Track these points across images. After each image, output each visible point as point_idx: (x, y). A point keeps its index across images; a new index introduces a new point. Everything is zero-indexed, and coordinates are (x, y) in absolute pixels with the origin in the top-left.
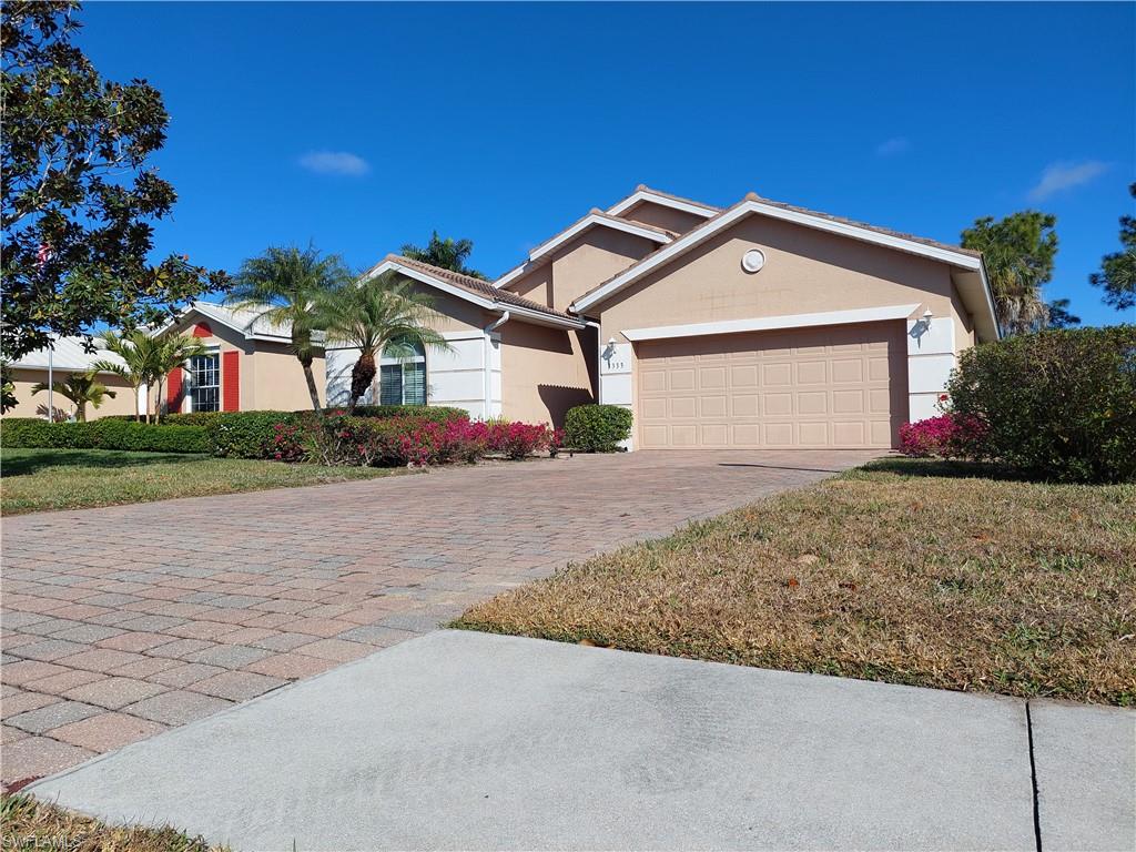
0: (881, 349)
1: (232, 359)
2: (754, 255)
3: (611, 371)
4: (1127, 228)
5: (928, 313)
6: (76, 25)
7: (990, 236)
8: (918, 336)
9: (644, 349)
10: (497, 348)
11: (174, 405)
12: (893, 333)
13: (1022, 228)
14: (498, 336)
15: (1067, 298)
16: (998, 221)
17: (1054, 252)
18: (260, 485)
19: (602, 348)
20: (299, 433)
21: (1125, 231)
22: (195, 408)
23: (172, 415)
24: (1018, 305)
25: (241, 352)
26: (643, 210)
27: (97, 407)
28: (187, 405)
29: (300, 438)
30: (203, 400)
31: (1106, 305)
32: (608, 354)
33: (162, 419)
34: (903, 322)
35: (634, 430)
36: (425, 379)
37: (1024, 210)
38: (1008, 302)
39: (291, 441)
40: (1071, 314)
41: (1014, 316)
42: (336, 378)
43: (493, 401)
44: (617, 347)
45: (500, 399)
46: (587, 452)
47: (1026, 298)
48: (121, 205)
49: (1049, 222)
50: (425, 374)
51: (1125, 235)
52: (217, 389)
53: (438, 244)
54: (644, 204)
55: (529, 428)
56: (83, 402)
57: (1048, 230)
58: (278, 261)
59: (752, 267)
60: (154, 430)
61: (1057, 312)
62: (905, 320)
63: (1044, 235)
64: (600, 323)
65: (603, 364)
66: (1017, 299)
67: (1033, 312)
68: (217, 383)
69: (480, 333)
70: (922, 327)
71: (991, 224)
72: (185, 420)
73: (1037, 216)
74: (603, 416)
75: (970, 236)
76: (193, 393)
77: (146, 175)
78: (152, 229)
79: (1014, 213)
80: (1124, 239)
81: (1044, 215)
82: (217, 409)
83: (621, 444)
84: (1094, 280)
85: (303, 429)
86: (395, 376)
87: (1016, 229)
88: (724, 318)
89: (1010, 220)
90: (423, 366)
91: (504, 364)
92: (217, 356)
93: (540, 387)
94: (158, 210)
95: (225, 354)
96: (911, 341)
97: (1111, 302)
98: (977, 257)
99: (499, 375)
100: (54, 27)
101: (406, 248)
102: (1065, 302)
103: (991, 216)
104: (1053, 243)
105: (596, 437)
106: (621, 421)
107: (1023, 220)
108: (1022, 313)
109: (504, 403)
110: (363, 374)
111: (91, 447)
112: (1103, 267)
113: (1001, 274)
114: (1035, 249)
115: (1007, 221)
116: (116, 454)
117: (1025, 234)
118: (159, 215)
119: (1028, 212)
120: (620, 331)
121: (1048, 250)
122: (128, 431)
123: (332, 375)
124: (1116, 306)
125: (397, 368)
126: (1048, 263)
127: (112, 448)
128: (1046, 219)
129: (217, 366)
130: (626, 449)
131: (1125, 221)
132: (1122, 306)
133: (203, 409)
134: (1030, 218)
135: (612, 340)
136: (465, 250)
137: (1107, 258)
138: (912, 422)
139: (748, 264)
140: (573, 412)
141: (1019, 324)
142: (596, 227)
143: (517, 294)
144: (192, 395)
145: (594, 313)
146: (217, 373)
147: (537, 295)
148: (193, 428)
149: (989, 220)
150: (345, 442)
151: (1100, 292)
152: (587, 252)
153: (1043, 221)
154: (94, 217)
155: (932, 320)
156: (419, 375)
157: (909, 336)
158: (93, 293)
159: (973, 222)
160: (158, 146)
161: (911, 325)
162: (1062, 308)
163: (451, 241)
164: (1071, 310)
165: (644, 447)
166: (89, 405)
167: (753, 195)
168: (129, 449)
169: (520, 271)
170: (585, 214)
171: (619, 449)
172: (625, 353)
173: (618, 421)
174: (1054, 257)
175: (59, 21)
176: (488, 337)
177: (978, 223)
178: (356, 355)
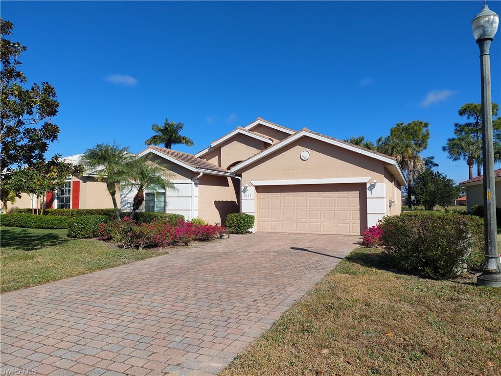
0: (356, 194)
1: (76, 184)
2: (305, 153)
3: (246, 198)
4: (457, 128)
5: (375, 181)
6: (19, 63)
7: (402, 130)
8: (371, 190)
9: (259, 189)
10: (197, 187)
11: (49, 204)
12: (361, 188)
13: (415, 128)
14: (197, 182)
15: (433, 156)
16: (405, 124)
17: (428, 138)
18: (98, 268)
19: (242, 188)
20: (110, 228)
21: (456, 129)
22: (59, 205)
23: (49, 210)
24: (413, 164)
25: (81, 182)
26: (259, 128)
27: (13, 204)
28: (55, 204)
29: (111, 231)
30: (63, 201)
31: (449, 159)
32: (245, 191)
33: (44, 211)
34: (365, 184)
35: (255, 224)
36: (165, 200)
37: (416, 120)
38: (409, 162)
39: (106, 232)
40: (435, 162)
41: (411, 168)
42: (125, 197)
43: (195, 210)
44: (248, 188)
45: (197, 209)
46: (236, 234)
47: (416, 160)
48: (37, 138)
49: (426, 125)
50: (165, 197)
51: (456, 131)
52: (69, 197)
53: (168, 124)
54: (260, 125)
55: (210, 226)
56: (6, 201)
57: (425, 129)
58: (100, 150)
59: (304, 158)
60: (41, 219)
61: (429, 162)
62: (366, 183)
63: (424, 130)
64: (241, 177)
65: (242, 194)
66: (412, 161)
67: (419, 166)
68: (69, 194)
69: (190, 181)
70: (373, 186)
71: (403, 126)
72: (54, 213)
73: (421, 123)
74: (243, 219)
75: (394, 130)
76: (58, 198)
77: (47, 123)
78: (48, 144)
79: (412, 121)
80: (456, 133)
81: (424, 123)
82: (69, 208)
83: (250, 230)
84: (444, 149)
85: (112, 226)
86: (151, 197)
87: (413, 128)
88: (292, 178)
89: (410, 124)
90: (164, 194)
91: (200, 194)
92: (70, 182)
93: (215, 202)
94: (52, 138)
95: (73, 182)
96: (368, 192)
97: (450, 158)
98: (394, 160)
99: (197, 198)
100: (9, 63)
101: (154, 125)
102: (433, 158)
103: (403, 122)
104: (428, 134)
105: (239, 228)
106: (250, 221)
107: (416, 124)
108: (414, 167)
109: (199, 210)
110: (138, 200)
111: (12, 226)
112: (447, 144)
113: (406, 150)
114: (421, 137)
115: (409, 124)
116: (24, 231)
117: (416, 130)
118: (52, 141)
119: (418, 121)
120: (249, 181)
121: (425, 137)
122: (29, 219)
123: (123, 196)
124: (453, 159)
125: (153, 194)
126: (426, 142)
127: (22, 226)
128: (425, 124)
129: (70, 187)
130: (252, 232)
131: (456, 125)
132: (455, 159)
133: (62, 207)
134: (418, 124)
135: (246, 185)
136: (180, 127)
137: (449, 140)
138: (368, 227)
139: (303, 157)
140: (230, 216)
141: (413, 171)
142: (239, 134)
143: (205, 160)
144: (58, 199)
145: (239, 173)
146: (69, 190)
147: (214, 161)
148: (59, 217)
149: (402, 124)
150: (132, 237)
151: (447, 154)
152: (236, 144)
153: (423, 125)
154: (23, 140)
155: (376, 184)
156: (162, 198)
157: (367, 190)
158: (25, 182)
159: (396, 124)
160: (54, 115)
161: (368, 185)
162: (432, 160)
163: (174, 123)
164: (435, 161)
165: (259, 230)
166: (9, 203)
167: (305, 128)
168: (29, 227)
169: (207, 151)
170: (236, 129)
171: (249, 232)
172: (251, 191)
173: (249, 220)
174: (428, 140)
175: (11, 60)
176: (193, 183)
177: (397, 125)
178: (135, 192)
